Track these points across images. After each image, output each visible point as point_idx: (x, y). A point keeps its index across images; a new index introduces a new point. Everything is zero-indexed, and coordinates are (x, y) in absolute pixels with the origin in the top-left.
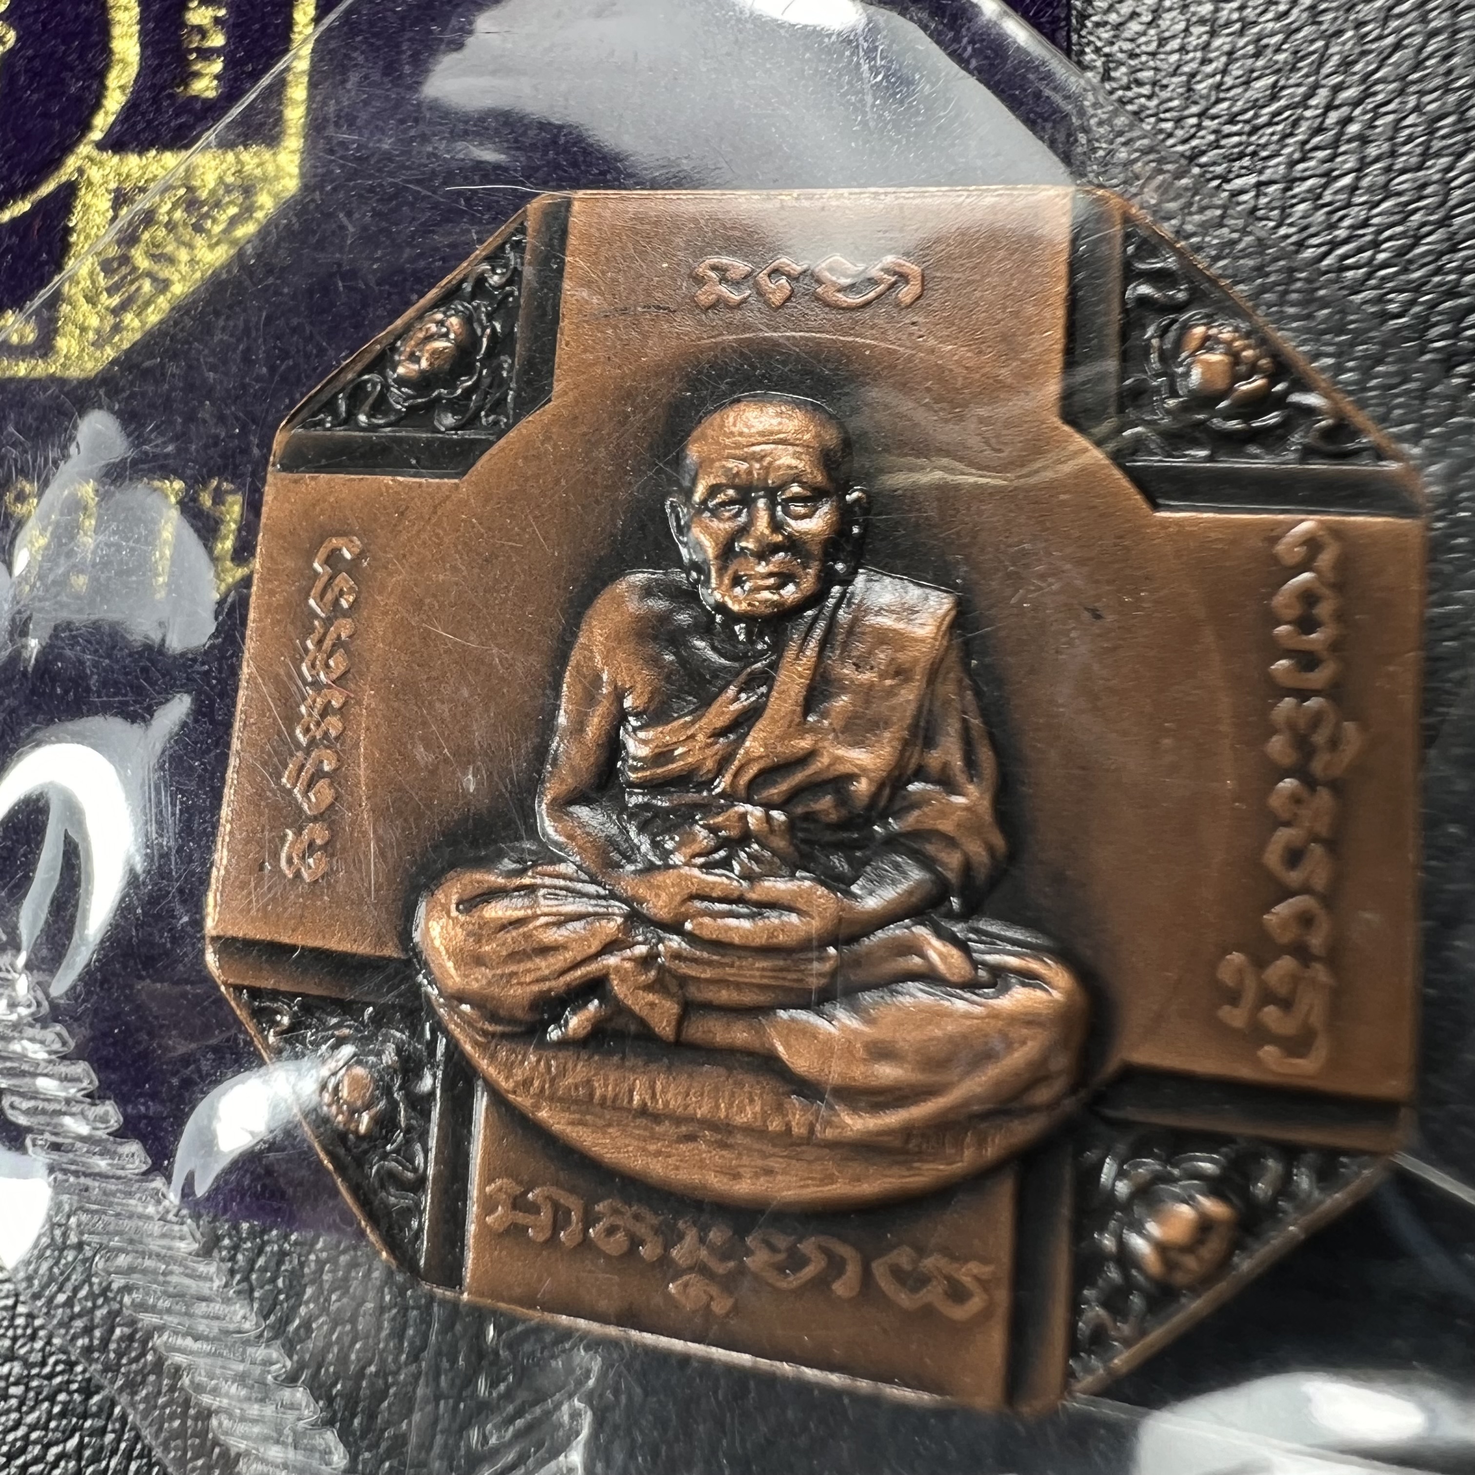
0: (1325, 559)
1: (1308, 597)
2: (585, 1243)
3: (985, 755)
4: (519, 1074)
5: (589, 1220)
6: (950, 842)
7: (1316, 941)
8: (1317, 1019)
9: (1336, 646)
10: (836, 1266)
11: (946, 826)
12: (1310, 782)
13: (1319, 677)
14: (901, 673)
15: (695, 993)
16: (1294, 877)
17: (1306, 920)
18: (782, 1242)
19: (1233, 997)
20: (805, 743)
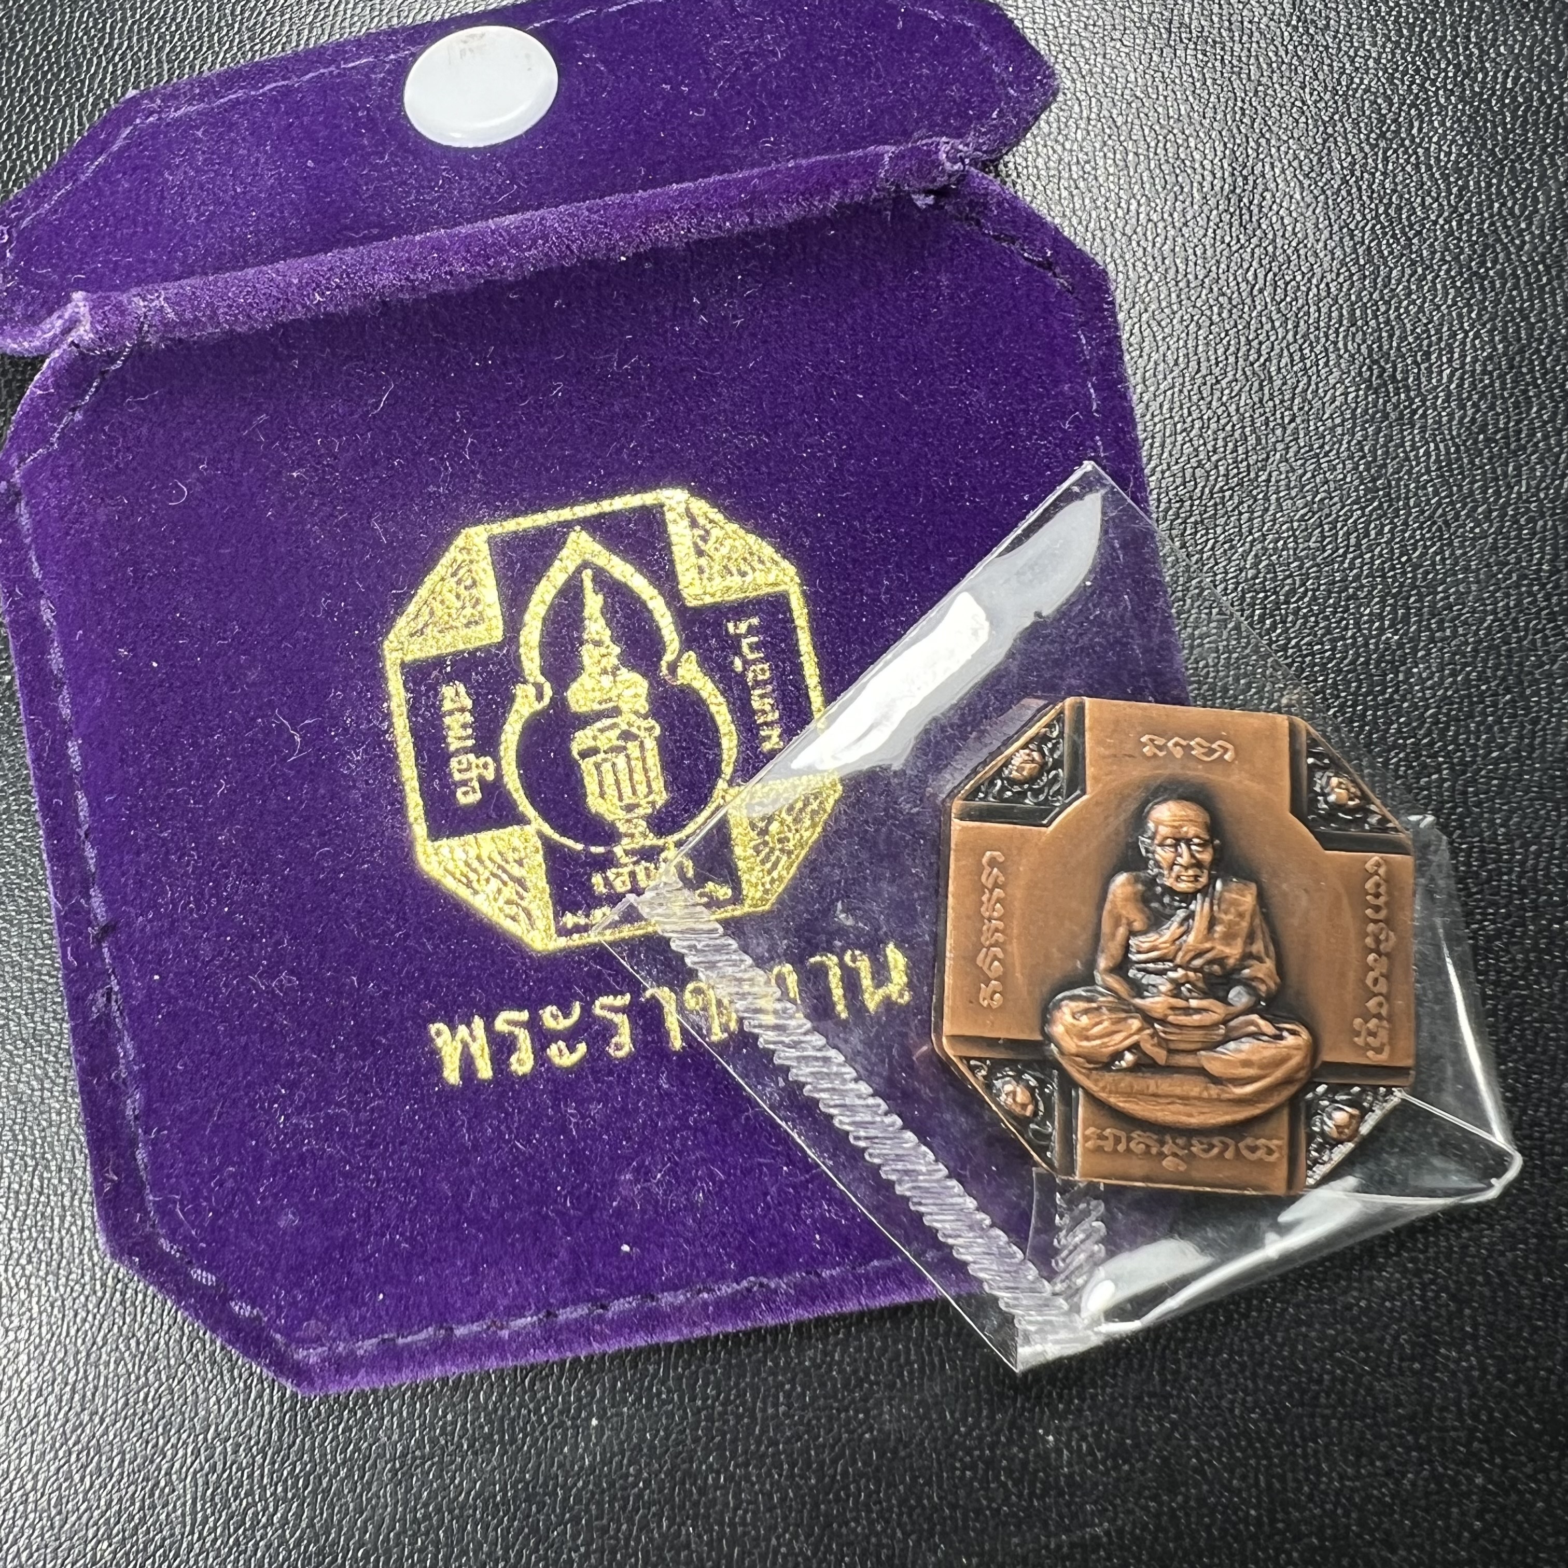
0: (1382, 871)
1: (1378, 885)
2: (1128, 1150)
3: (1271, 948)
4: (1101, 1084)
5: (1129, 1139)
6: (1262, 981)
7: (1384, 1012)
8: (1385, 1040)
9: (1387, 904)
10: (1226, 1147)
11: (1260, 975)
12: (1380, 954)
13: (1383, 914)
14: (1241, 915)
15: (1172, 1046)
16: (1376, 990)
17: (1380, 1005)
18: (1205, 1140)
19: (1358, 1034)
20: (1208, 945)
